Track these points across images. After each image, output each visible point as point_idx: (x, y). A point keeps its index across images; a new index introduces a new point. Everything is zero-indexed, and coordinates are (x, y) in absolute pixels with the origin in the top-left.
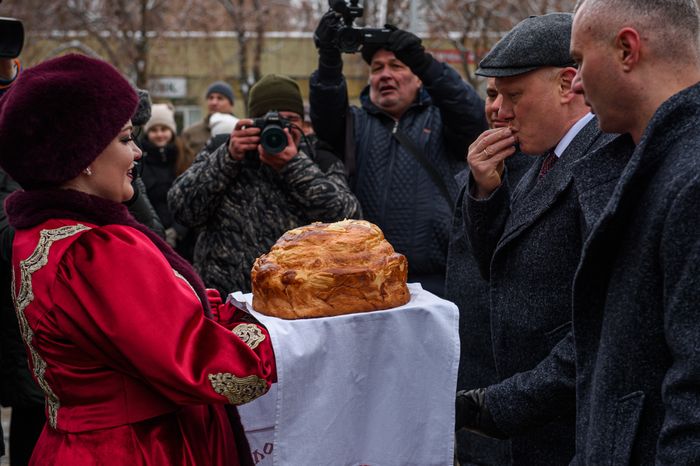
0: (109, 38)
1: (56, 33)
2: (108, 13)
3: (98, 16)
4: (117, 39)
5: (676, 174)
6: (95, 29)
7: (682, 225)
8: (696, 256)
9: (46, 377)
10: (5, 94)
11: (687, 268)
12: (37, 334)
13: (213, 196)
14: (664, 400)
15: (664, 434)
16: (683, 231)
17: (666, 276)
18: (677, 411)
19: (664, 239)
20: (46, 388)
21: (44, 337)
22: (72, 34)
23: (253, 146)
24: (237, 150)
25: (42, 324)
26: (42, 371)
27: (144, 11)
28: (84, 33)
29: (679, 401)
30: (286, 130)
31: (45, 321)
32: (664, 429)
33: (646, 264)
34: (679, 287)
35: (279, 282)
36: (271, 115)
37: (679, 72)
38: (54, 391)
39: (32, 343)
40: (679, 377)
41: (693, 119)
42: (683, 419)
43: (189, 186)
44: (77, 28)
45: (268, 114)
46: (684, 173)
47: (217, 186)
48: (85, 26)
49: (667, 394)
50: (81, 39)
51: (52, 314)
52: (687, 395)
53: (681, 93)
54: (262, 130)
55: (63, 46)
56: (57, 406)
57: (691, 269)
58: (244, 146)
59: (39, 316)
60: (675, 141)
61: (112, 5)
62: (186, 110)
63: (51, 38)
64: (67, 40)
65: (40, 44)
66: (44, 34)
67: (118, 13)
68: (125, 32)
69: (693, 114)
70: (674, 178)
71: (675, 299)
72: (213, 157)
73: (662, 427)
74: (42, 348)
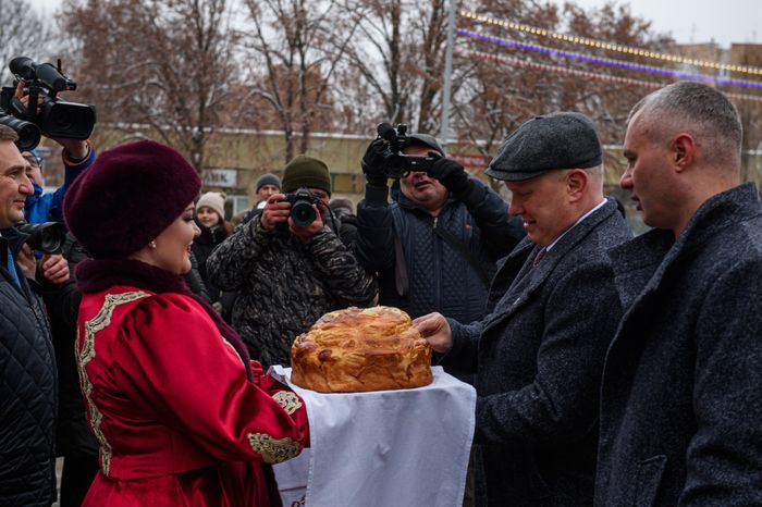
0: (169, 131)
1: (121, 125)
2: (170, 109)
3: (160, 111)
4: (177, 132)
5: (717, 261)
6: (156, 123)
7: (720, 306)
8: (730, 334)
9: (101, 428)
10: (83, 172)
11: (721, 344)
12: (96, 388)
13: (245, 262)
14: (688, 463)
15: (686, 493)
16: (720, 311)
17: (700, 350)
18: (701, 472)
19: (701, 317)
20: (102, 438)
21: (102, 390)
22: (136, 126)
23: (284, 218)
24: (269, 222)
25: (101, 378)
26: (98, 422)
27: (202, 108)
28: (147, 126)
29: (703, 463)
30: (314, 205)
31: (104, 376)
32: (687, 488)
33: (681, 339)
34: (712, 361)
35: (316, 359)
36: (300, 191)
37: (723, 177)
38: (108, 441)
39: (91, 396)
40: (705, 441)
41: (732, 217)
42: (706, 480)
43: (224, 253)
44: (140, 121)
45: (299, 190)
46: (725, 261)
47: (250, 254)
48: (148, 119)
49: (692, 457)
50: (144, 131)
51: (111, 370)
52: (711, 459)
53: (723, 193)
54: (292, 205)
55: (127, 136)
56: (110, 454)
57: (725, 345)
58: (276, 218)
59: (99, 371)
60: (714, 234)
61: (174, 102)
62: (235, 199)
63: (117, 128)
64: (131, 131)
65: (106, 133)
66: (111, 125)
67: (178, 109)
68: (184, 126)
69: (732, 212)
70: (715, 265)
71: (708, 372)
72: (246, 227)
73: (683, 486)
74: (100, 401)
